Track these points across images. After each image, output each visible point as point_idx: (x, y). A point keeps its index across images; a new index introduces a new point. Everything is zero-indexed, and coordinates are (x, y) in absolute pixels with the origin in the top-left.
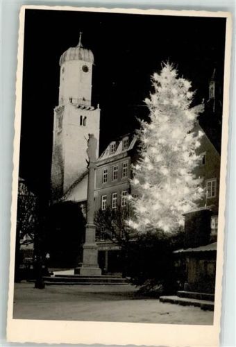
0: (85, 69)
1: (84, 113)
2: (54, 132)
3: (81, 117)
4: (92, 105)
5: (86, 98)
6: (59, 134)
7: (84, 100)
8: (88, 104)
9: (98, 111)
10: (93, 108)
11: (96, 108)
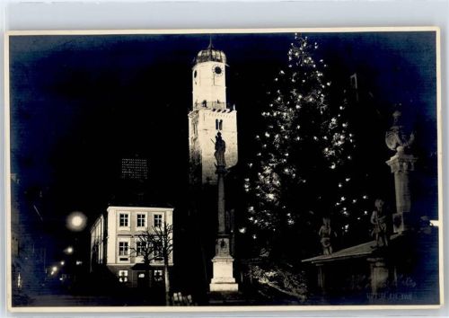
0: (218, 70)
1: (220, 116)
2: (190, 139)
3: (217, 120)
4: (227, 107)
5: (221, 101)
6: (195, 140)
7: (218, 102)
8: (224, 106)
9: (234, 113)
10: (228, 110)
11: (231, 110)
